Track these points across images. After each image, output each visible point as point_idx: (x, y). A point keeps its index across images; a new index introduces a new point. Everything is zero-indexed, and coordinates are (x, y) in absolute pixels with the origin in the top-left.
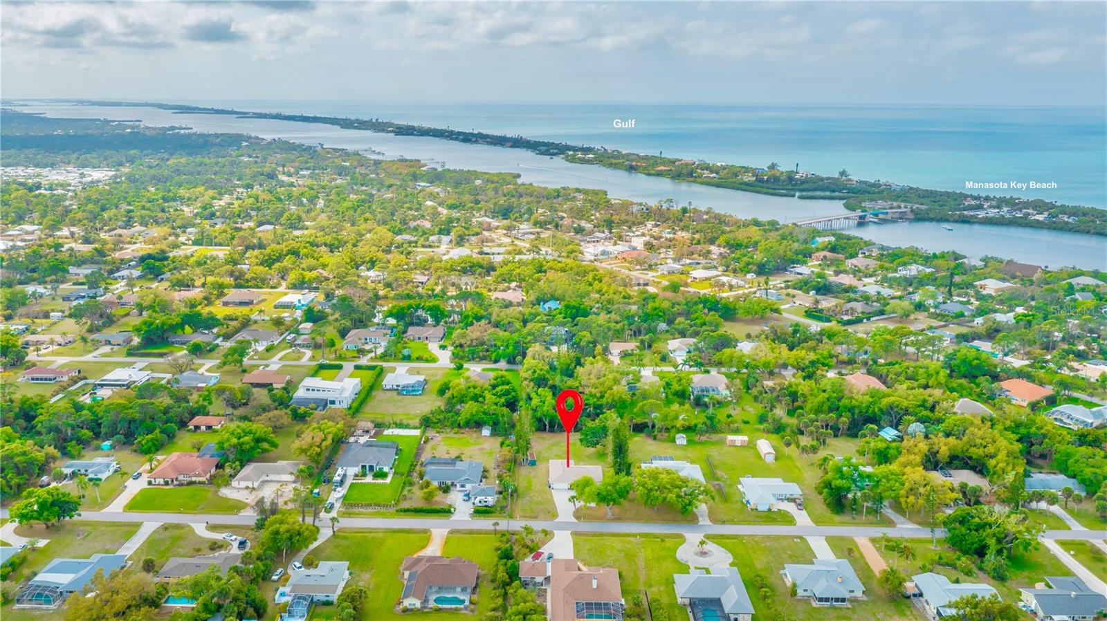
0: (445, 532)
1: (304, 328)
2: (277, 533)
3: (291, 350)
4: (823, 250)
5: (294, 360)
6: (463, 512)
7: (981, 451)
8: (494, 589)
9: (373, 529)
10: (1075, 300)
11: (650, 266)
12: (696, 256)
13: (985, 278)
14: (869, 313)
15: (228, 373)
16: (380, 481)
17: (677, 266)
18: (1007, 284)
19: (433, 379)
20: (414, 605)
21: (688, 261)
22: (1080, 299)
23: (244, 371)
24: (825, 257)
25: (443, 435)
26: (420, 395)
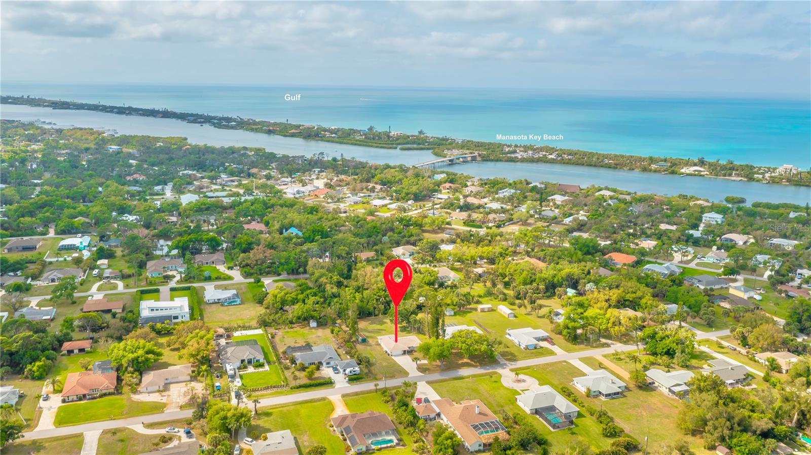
0: (339, 396)
1: (103, 264)
2: (225, 418)
3: (102, 282)
4: (445, 183)
5: (111, 289)
6: (340, 381)
7: (634, 295)
8: (405, 428)
9: (284, 404)
10: (609, 205)
11: (339, 199)
12: (365, 191)
13: (553, 195)
14: (503, 221)
15: (60, 305)
16: (261, 370)
17: (356, 199)
18: (566, 198)
19: (241, 291)
20: (361, 449)
21: (362, 195)
22: (612, 204)
23: (74, 303)
24: (450, 187)
25: (282, 331)
26: (239, 304)
